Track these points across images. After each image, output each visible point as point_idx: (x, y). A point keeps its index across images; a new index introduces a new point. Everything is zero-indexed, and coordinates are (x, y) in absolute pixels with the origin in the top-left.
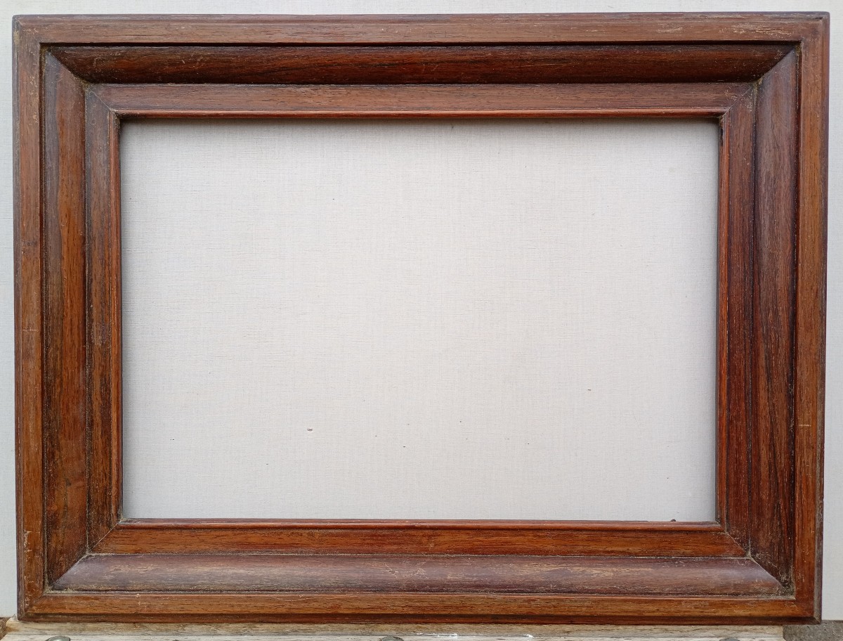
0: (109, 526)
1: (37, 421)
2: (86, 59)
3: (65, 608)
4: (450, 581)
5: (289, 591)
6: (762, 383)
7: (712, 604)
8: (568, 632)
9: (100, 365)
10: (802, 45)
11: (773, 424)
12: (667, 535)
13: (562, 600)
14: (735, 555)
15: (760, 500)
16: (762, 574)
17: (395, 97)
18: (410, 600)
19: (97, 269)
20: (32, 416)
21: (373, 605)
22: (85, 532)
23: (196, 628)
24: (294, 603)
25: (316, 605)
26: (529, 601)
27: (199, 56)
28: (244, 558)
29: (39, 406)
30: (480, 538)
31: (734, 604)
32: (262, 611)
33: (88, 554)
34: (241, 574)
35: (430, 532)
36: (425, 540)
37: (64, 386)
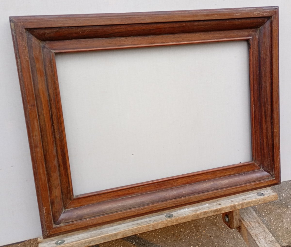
0: (70, 199)
2: (43, 33)
3: (62, 230)
4: (184, 194)
5: (136, 207)
6: (264, 120)
7: (255, 185)
8: (217, 201)
9: (60, 145)
10: (273, 17)
11: (267, 131)
12: (241, 167)
13: (216, 192)
14: (258, 169)
15: (264, 153)
16: (266, 173)
18: (174, 202)
19: (54, 111)
21: (163, 206)
22: (62, 203)
23: (106, 226)
24: (139, 211)
25: (146, 210)
26: (207, 194)
27: (86, 30)
28: (118, 200)
30: (190, 179)
31: (260, 183)
32: (129, 216)
33: (64, 210)
35: (175, 180)
36: (174, 183)
37: (50, 154)
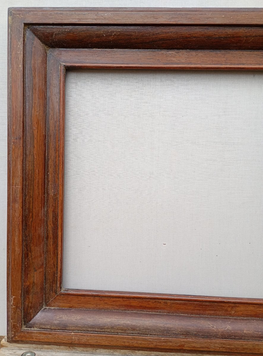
0: (56, 293)
1: (19, 237)
2: (49, 33)
3: (33, 338)
4: (245, 334)
5: (155, 335)
9: (52, 205)
17: (224, 57)
18: (224, 344)
19: (52, 153)
20: (17, 234)
21: (203, 346)
22: (43, 295)
24: (159, 342)
25: (171, 344)
27: (114, 32)
28: (128, 313)
29: (21, 228)
30: (261, 309)
32: (141, 346)
33: (44, 307)
34: (128, 324)
35: (233, 305)
36: (229, 309)
37: (34, 217)
